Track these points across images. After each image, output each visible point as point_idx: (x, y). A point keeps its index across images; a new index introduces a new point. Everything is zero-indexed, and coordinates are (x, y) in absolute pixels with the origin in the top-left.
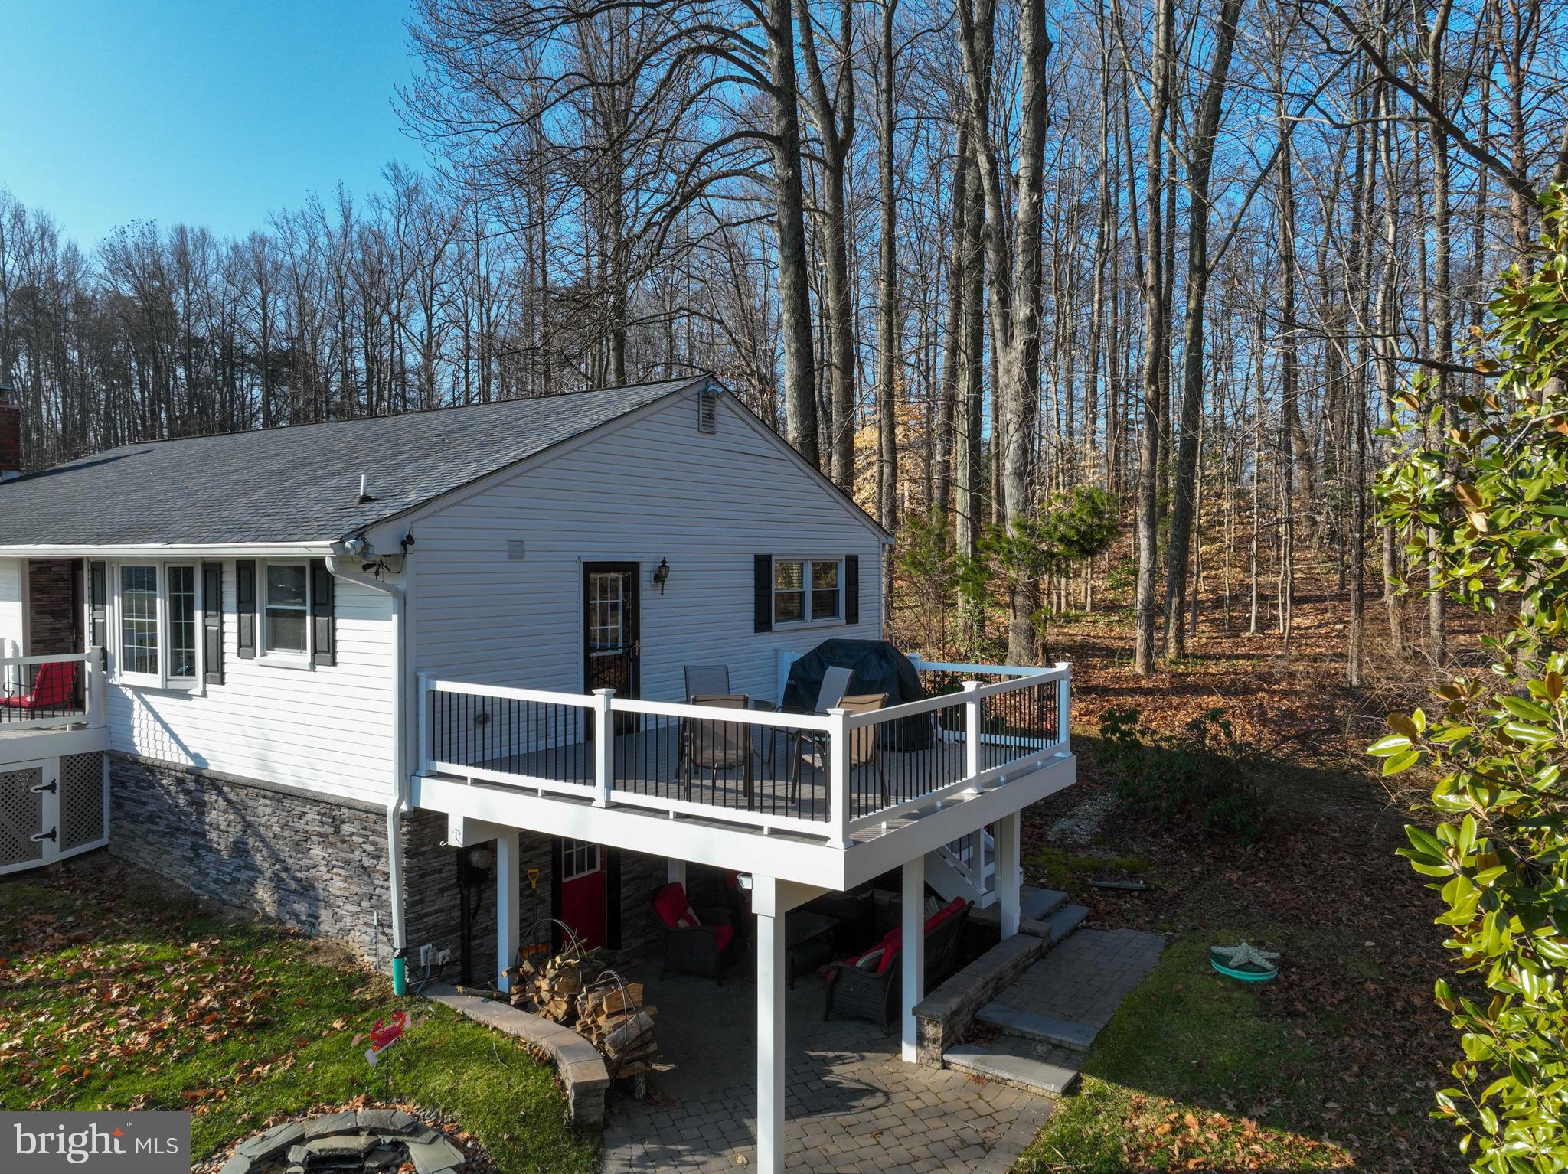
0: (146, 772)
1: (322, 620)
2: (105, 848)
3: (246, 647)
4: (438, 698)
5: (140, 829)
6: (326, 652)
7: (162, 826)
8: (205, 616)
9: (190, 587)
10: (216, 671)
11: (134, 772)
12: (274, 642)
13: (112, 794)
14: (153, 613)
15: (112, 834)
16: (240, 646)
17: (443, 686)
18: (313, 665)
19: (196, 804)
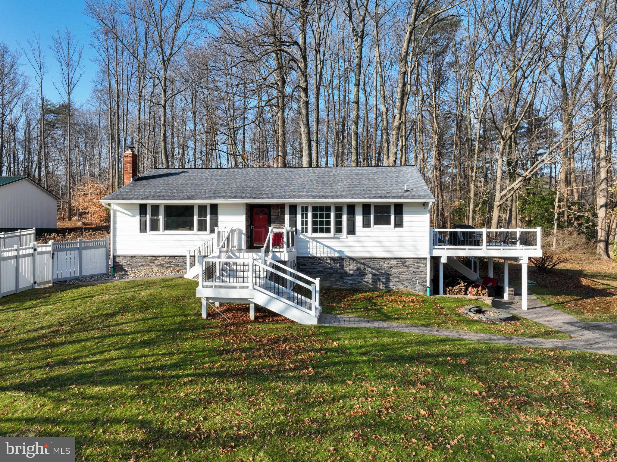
0: (317, 260)
1: (398, 217)
3: (366, 224)
6: (399, 224)
8: (348, 218)
9: (341, 211)
10: (352, 231)
12: (377, 222)
13: (299, 268)
18: (395, 228)
19: (342, 266)
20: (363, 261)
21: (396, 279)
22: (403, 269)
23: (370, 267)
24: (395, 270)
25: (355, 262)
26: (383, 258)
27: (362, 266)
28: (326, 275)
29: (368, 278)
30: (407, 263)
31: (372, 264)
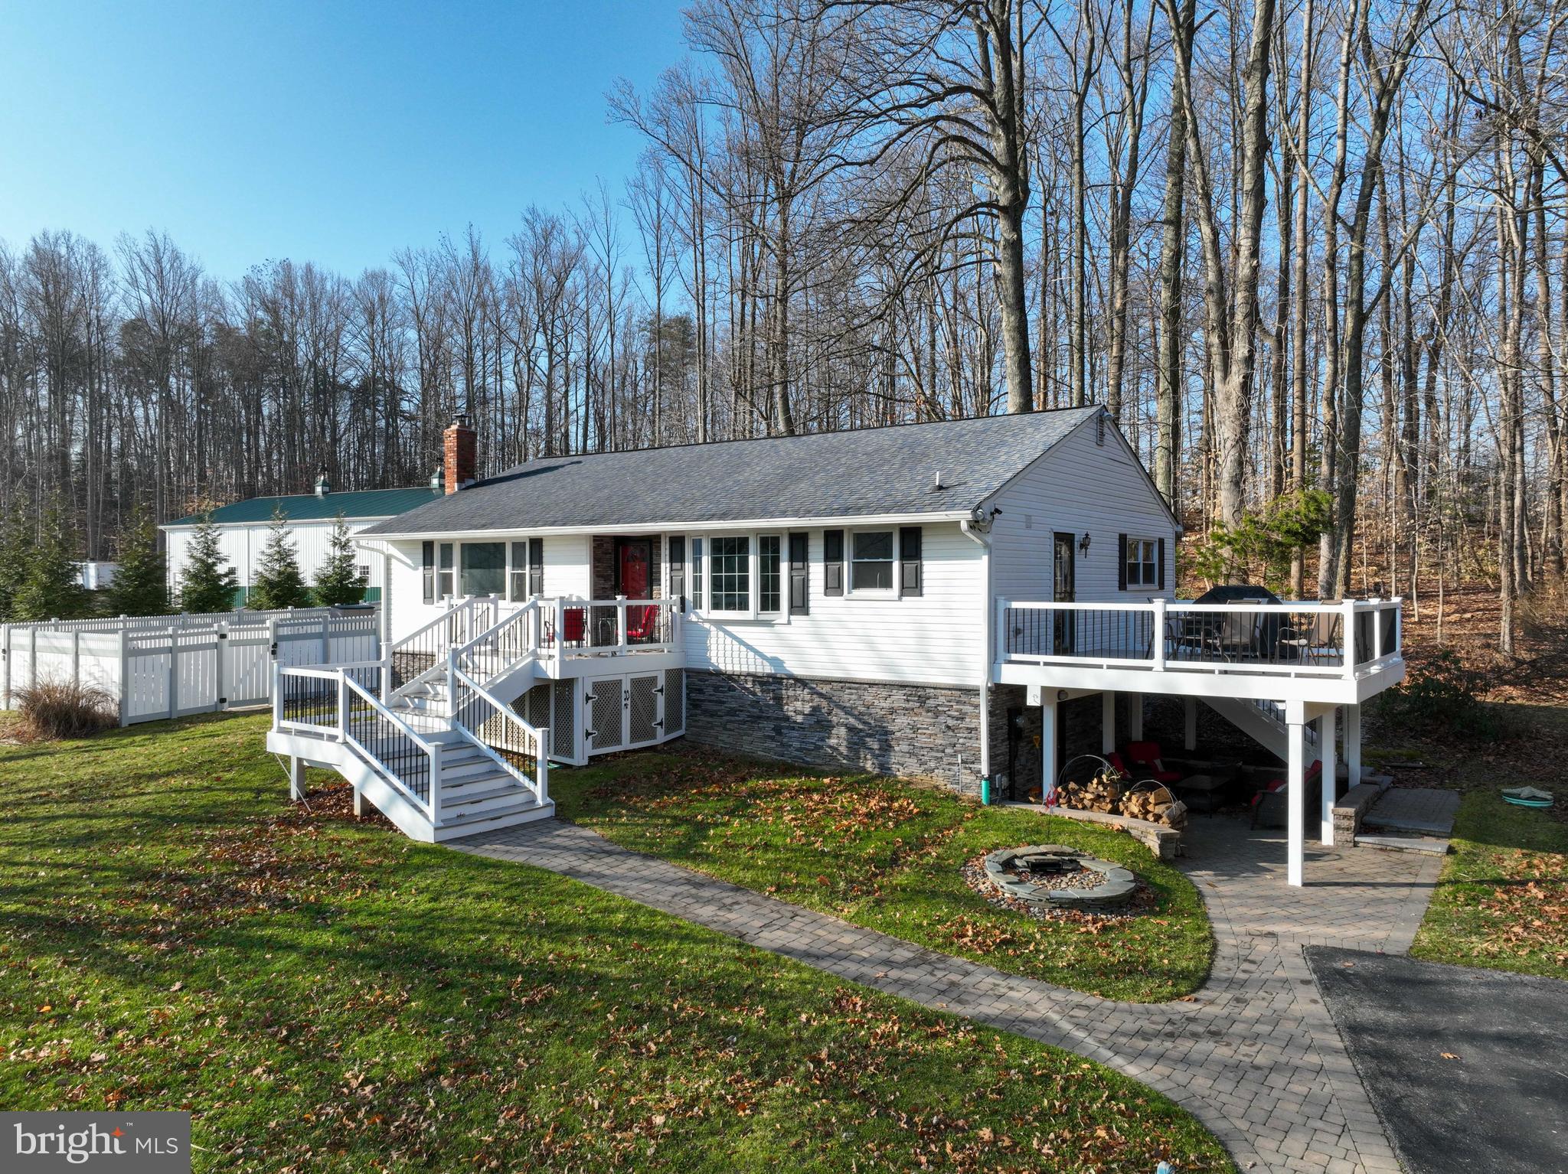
0: (725, 681)
1: (910, 566)
2: (682, 737)
3: (833, 587)
4: (1013, 614)
5: (716, 721)
6: (913, 586)
7: (743, 716)
8: (791, 569)
9: (776, 550)
10: (800, 606)
11: (714, 680)
12: (858, 582)
13: (688, 698)
14: (744, 567)
15: (688, 726)
16: (826, 587)
17: (1015, 605)
18: (900, 599)
19: (778, 699)
20: (825, 689)
21: (904, 747)
22: (924, 719)
23: (843, 708)
24: (901, 721)
25: (806, 691)
26: (872, 684)
27: (824, 703)
28: (744, 722)
29: (838, 739)
30: (931, 703)
31: (848, 698)
